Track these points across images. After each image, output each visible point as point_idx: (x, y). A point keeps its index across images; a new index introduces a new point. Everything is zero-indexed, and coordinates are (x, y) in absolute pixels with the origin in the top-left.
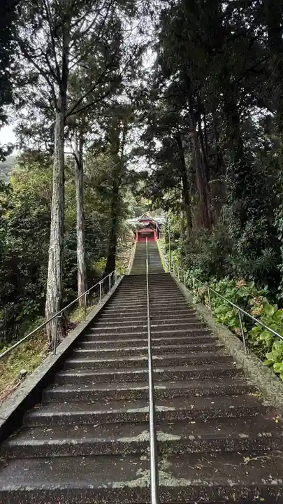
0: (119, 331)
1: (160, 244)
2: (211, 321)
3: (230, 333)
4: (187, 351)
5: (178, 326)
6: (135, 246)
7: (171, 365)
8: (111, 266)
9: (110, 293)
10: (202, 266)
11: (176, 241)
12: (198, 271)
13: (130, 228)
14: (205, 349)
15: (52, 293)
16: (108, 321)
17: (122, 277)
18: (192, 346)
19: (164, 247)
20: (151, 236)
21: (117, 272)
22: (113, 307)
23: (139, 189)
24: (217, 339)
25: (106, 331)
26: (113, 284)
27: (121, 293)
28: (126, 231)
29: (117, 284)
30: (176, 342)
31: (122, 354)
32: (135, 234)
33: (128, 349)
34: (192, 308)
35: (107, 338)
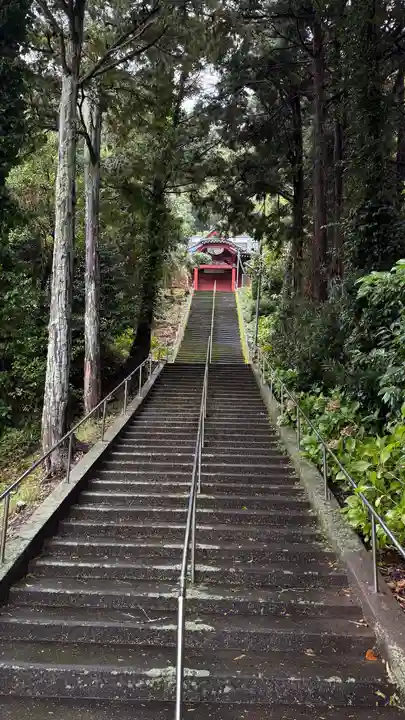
0: (154, 459)
1: (242, 297)
2: (296, 454)
3: (317, 473)
4: (250, 492)
5: (245, 459)
6: (190, 297)
7: (224, 507)
8: (142, 345)
9: (139, 398)
10: (299, 364)
11: (274, 296)
12: (294, 372)
13: (181, 263)
14: (276, 492)
15: (55, 395)
16: (138, 443)
17: (162, 366)
18: (258, 486)
19: (249, 307)
20: (224, 277)
21: (153, 357)
22: (145, 422)
23: (204, 193)
24: (298, 480)
25: (135, 458)
26: (145, 380)
27: (158, 398)
28: (174, 268)
29: (151, 380)
30: (236, 480)
31: (158, 490)
32: (192, 272)
33: (167, 484)
34: (274, 432)
35: (137, 468)
